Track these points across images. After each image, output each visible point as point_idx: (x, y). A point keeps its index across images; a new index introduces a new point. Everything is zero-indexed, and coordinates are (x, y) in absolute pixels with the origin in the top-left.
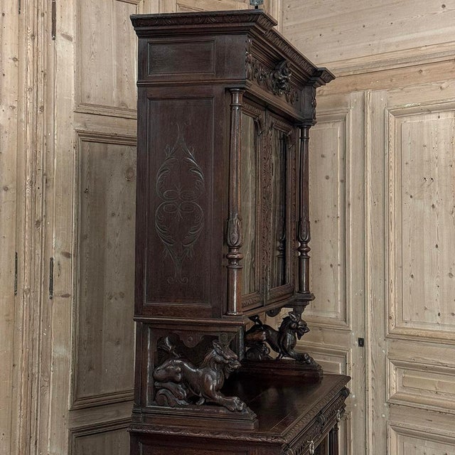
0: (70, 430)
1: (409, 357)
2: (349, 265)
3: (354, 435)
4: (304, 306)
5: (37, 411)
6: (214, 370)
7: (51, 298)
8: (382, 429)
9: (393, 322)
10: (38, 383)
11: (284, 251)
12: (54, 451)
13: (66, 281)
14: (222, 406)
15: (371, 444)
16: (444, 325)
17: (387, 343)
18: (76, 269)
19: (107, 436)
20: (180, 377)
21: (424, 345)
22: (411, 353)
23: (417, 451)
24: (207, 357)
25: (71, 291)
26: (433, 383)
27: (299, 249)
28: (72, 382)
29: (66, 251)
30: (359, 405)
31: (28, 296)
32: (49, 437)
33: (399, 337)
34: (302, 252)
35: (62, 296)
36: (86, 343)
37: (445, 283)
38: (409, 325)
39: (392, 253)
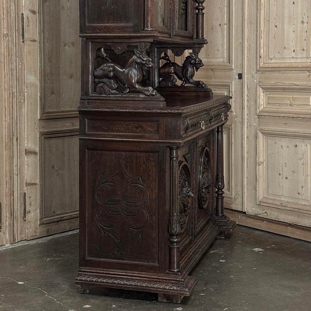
0: (40, 133)
1: (273, 82)
2: (232, 23)
3: (234, 140)
4: (200, 48)
5: (17, 118)
6: (135, 68)
7: (23, 42)
8: (253, 133)
9: (262, 60)
10: (17, 100)
11: (186, 10)
12: (29, 146)
13: (33, 30)
14: (141, 93)
15: (245, 144)
16: (297, 58)
17: (258, 75)
18: (40, 22)
19: (66, 139)
20: (112, 74)
21: (283, 73)
22: (274, 80)
23: (277, 145)
24: (130, 60)
25: (37, 38)
26: (289, 99)
27: (197, 8)
28: (40, 101)
29: (32, 9)
30: (238, 119)
31: (7, 39)
32: (26, 136)
33: (266, 69)
34: (198, 10)
35: (31, 41)
36: (49, 75)
37: (299, 29)
38: (273, 61)
39: (262, 11)
